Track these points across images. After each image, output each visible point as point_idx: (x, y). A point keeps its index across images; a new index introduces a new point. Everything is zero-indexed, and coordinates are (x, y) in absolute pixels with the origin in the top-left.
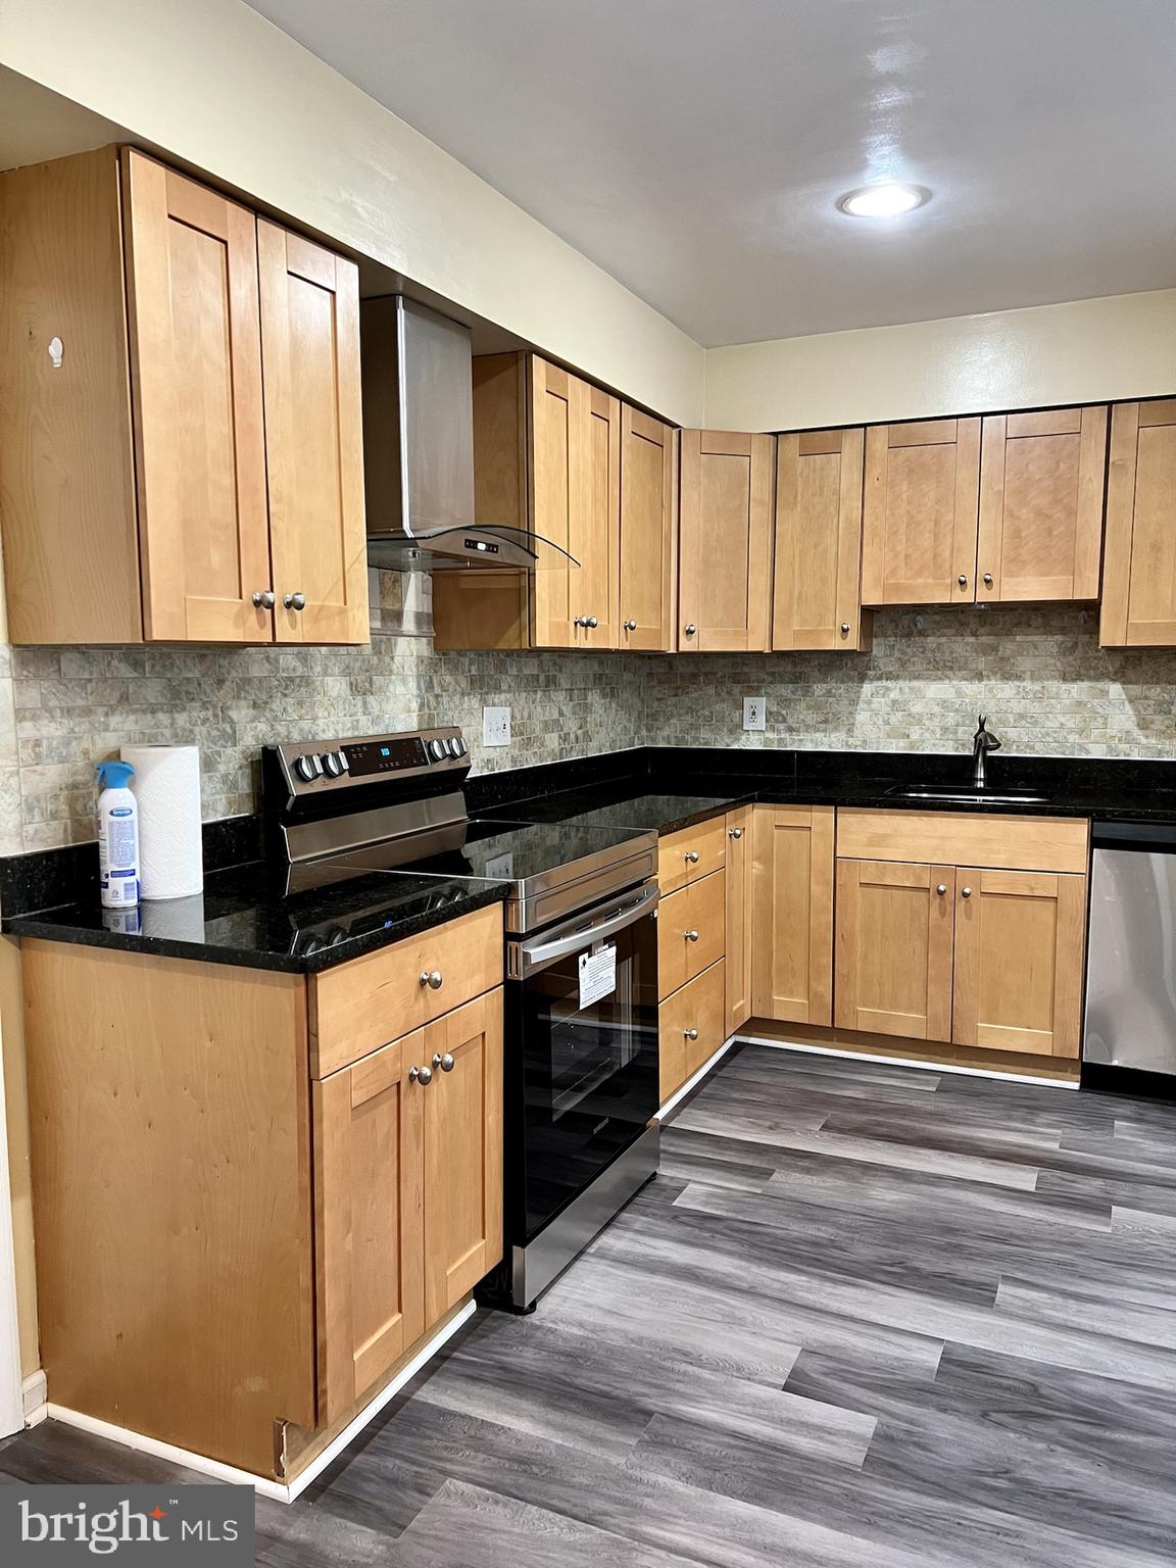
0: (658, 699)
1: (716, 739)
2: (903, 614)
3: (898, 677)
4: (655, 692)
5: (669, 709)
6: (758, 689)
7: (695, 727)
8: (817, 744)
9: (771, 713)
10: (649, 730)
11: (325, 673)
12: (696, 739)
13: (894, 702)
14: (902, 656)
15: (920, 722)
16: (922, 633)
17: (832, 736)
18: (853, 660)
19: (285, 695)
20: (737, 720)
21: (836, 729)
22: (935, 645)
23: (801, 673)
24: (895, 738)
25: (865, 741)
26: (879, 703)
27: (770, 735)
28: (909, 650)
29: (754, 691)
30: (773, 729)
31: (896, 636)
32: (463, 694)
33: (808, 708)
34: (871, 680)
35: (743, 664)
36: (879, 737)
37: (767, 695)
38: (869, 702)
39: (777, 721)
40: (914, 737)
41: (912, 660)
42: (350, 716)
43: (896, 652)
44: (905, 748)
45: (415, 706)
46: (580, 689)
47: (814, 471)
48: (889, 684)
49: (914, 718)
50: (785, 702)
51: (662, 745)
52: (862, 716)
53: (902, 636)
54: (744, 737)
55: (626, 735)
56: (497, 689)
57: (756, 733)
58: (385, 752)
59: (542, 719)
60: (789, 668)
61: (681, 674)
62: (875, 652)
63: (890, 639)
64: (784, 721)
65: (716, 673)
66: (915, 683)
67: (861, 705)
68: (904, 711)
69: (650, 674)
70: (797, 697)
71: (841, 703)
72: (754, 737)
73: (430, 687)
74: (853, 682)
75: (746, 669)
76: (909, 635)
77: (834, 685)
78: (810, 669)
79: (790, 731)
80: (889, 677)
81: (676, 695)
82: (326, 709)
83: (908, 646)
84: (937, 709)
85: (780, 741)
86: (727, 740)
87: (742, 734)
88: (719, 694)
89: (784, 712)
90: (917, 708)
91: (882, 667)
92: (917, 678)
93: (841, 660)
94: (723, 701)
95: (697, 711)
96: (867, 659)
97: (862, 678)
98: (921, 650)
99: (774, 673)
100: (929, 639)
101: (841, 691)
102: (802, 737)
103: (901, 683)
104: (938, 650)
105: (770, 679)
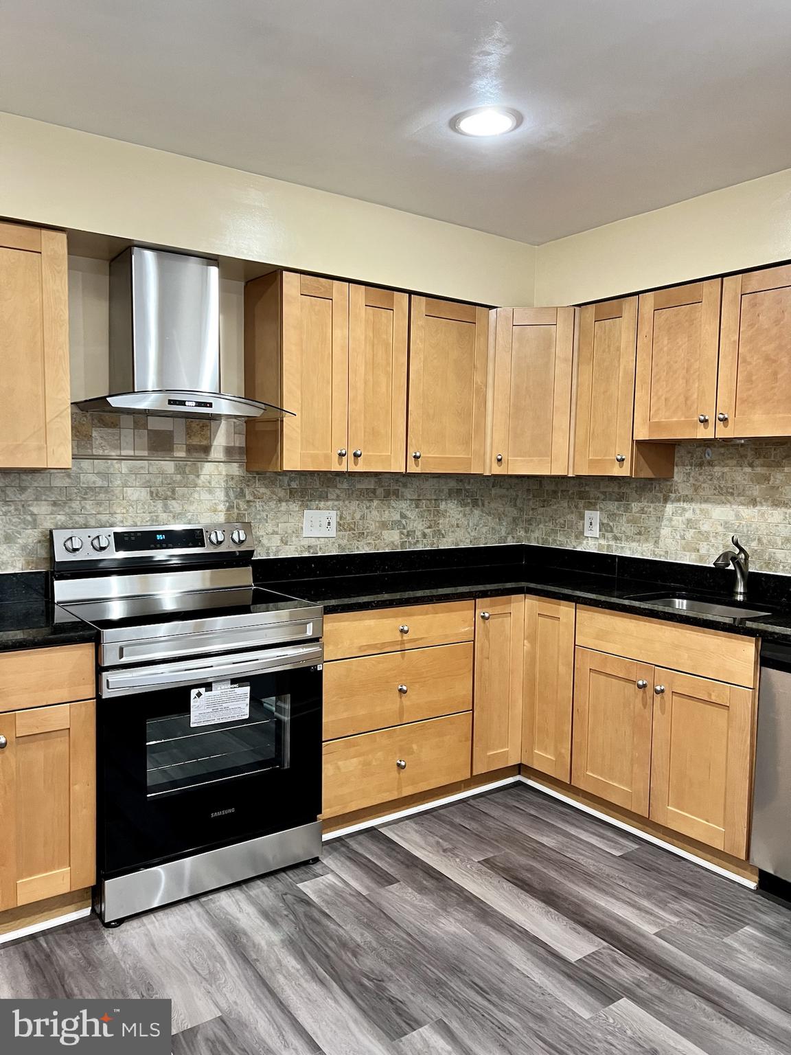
0: (533, 509)
1: (567, 542)
2: (697, 447)
3: (692, 500)
4: (531, 503)
5: (539, 517)
6: (595, 504)
7: (554, 531)
8: (633, 552)
9: (603, 524)
10: (526, 532)
11: (125, 485)
12: (555, 541)
13: (689, 521)
14: (696, 483)
15: (707, 539)
16: (711, 464)
17: (644, 546)
18: (660, 484)
19: (85, 499)
20: (580, 528)
21: (647, 540)
22: (720, 474)
23: (624, 493)
24: (688, 551)
25: (667, 552)
26: (678, 521)
27: (603, 542)
28: (701, 478)
29: (591, 506)
30: (604, 536)
31: (691, 466)
32: (280, 500)
33: (628, 522)
34: (673, 502)
35: (586, 485)
36: (677, 550)
37: (601, 509)
38: (671, 520)
39: (607, 531)
40: (703, 551)
41: (703, 485)
42: (149, 513)
43: (691, 479)
44: (696, 561)
45: (222, 507)
46: (430, 500)
47: (605, 332)
48: (685, 505)
49: (703, 535)
50: (612, 516)
51: (534, 544)
52: (665, 531)
53: (696, 466)
54: (585, 542)
55: (494, 534)
56: (326, 499)
57: (593, 540)
58: (159, 537)
59: (378, 519)
60: (616, 490)
61: (547, 491)
62: (676, 478)
63: (687, 468)
64: (612, 531)
65: (569, 491)
66: (704, 506)
67: (665, 522)
68: (696, 528)
69: (528, 490)
70: (621, 513)
71: (651, 519)
72: (591, 542)
73: (241, 494)
74: (660, 502)
75: (587, 489)
76: (701, 465)
77: (646, 504)
78: (630, 490)
79: (616, 540)
80: (686, 499)
81: (544, 507)
82: (124, 508)
83: (700, 474)
84: (720, 529)
85: (609, 546)
86: (574, 544)
87: (584, 540)
88: (570, 508)
89: (611, 524)
90: (705, 527)
91: (680, 491)
92: (706, 501)
93: (652, 484)
94: (572, 513)
95: (556, 520)
96: (670, 483)
97: (666, 500)
98: (709, 477)
99: (606, 492)
100: (716, 469)
101: (651, 509)
102: (623, 545)
103: (694, 505)
104: (723, 478)
105: (603, 497)
